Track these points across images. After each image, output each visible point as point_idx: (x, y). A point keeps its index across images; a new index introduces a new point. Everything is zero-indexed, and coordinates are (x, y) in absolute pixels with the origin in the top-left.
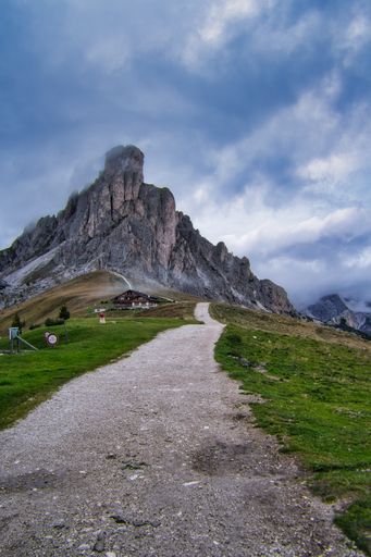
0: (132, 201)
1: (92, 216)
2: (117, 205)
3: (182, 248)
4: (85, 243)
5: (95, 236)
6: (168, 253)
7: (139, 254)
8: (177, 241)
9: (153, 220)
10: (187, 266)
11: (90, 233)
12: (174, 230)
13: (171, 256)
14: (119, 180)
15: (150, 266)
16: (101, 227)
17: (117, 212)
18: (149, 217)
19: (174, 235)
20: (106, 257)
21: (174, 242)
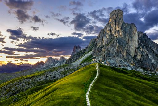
0: (118, 30)
1: (104, 38)
2: (113, 33)
3: (141, 47)
4: (102, 48)
5: (105, 45)
6: (134, 50)
7: (121, 51)
8: (139, 44)
9: (127, 37)
10: (143, 54)
11: (104, 44)
12: (137, 40)
13: (136, 51)
14: (113, 23)
15: (125, 56)
16: (107, 41)
17: (113, 35)
18: (125, 36)
19: (137, 42)
20: (107, 53)
21: (137, 45)
